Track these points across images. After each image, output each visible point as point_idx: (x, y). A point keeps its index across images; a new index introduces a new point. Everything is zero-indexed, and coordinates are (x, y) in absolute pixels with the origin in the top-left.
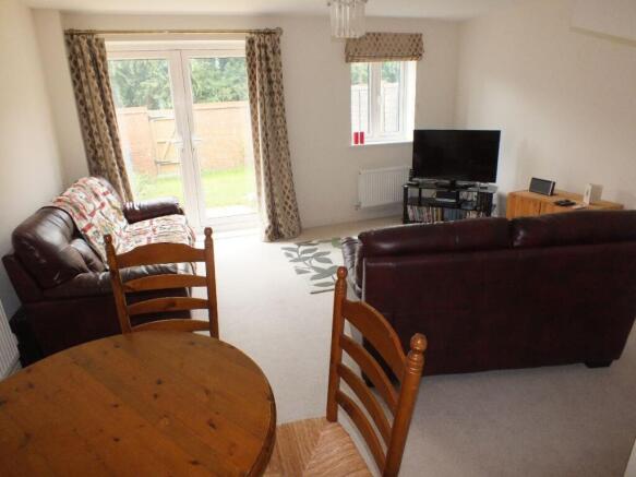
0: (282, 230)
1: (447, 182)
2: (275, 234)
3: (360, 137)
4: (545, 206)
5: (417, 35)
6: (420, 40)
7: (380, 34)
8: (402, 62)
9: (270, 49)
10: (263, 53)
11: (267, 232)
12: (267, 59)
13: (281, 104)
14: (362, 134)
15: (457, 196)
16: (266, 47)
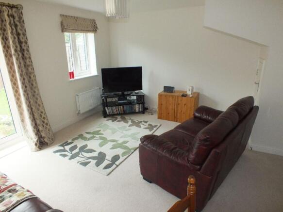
0: (46, 140)
1: (120, 93)
2: (42, 144)
3: (72, 75)
4: (178, 98)
5: (93, 20)
6: (95, 23)
7: (77, 18)
8: (85, 34)
9: (17, 19)
10: (12, 22)
11: (36, 144)
12: (16, 26)
13: (30, 58)
14: (73, 73)
15: (126, 99)
16: (13, 17)
